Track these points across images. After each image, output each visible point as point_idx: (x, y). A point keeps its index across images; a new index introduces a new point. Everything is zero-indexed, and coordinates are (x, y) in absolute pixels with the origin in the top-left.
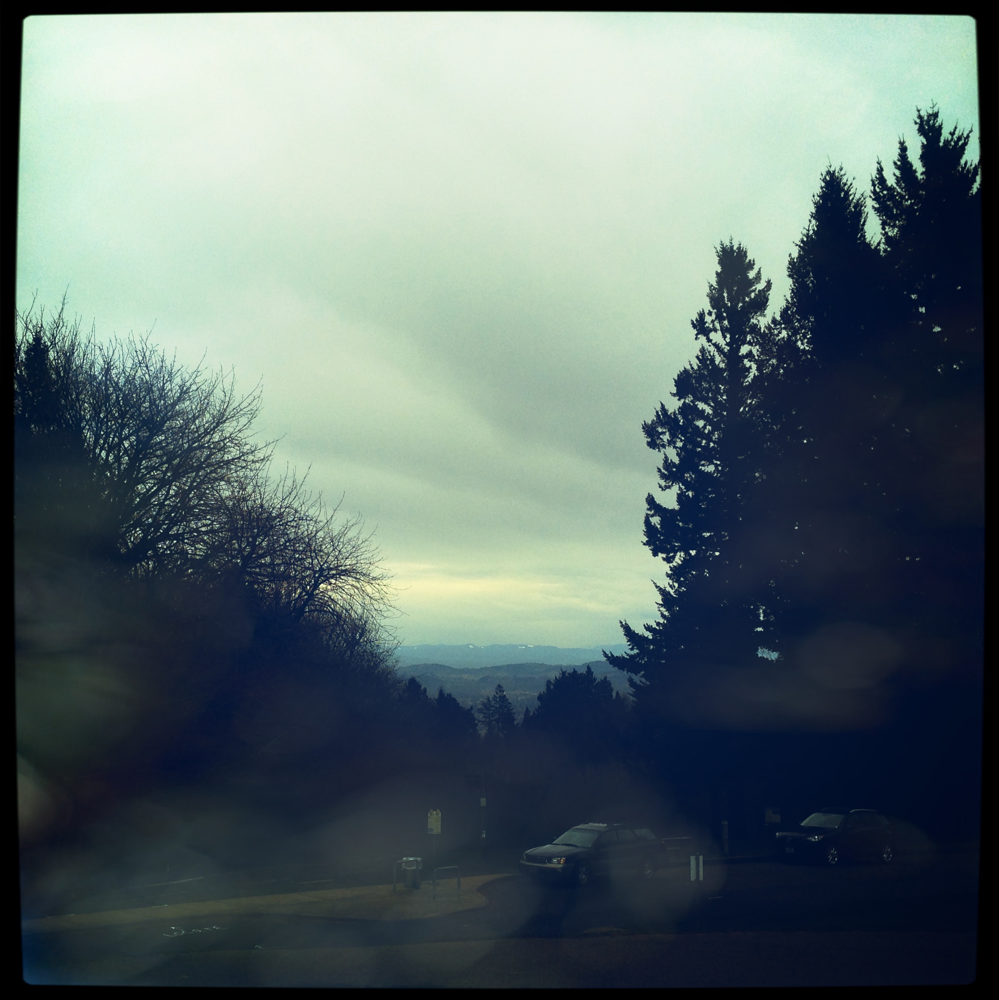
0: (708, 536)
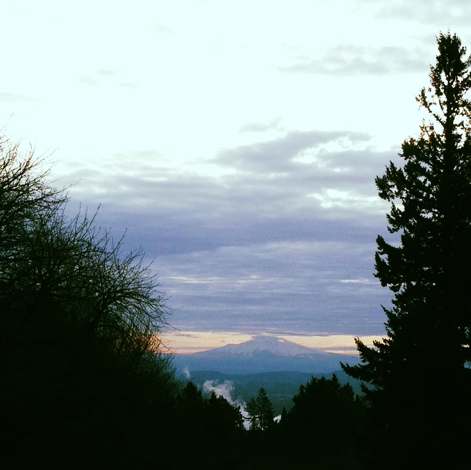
0: (427, 270)
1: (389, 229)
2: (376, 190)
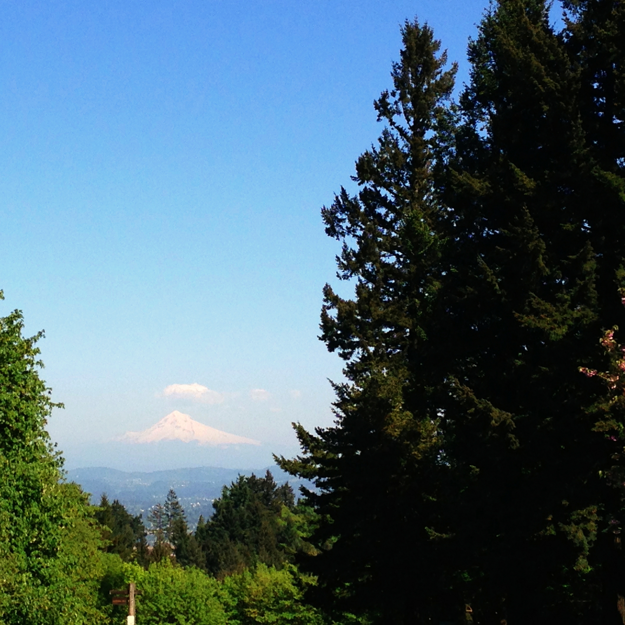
0: (388, 332)
1: (338, 276)
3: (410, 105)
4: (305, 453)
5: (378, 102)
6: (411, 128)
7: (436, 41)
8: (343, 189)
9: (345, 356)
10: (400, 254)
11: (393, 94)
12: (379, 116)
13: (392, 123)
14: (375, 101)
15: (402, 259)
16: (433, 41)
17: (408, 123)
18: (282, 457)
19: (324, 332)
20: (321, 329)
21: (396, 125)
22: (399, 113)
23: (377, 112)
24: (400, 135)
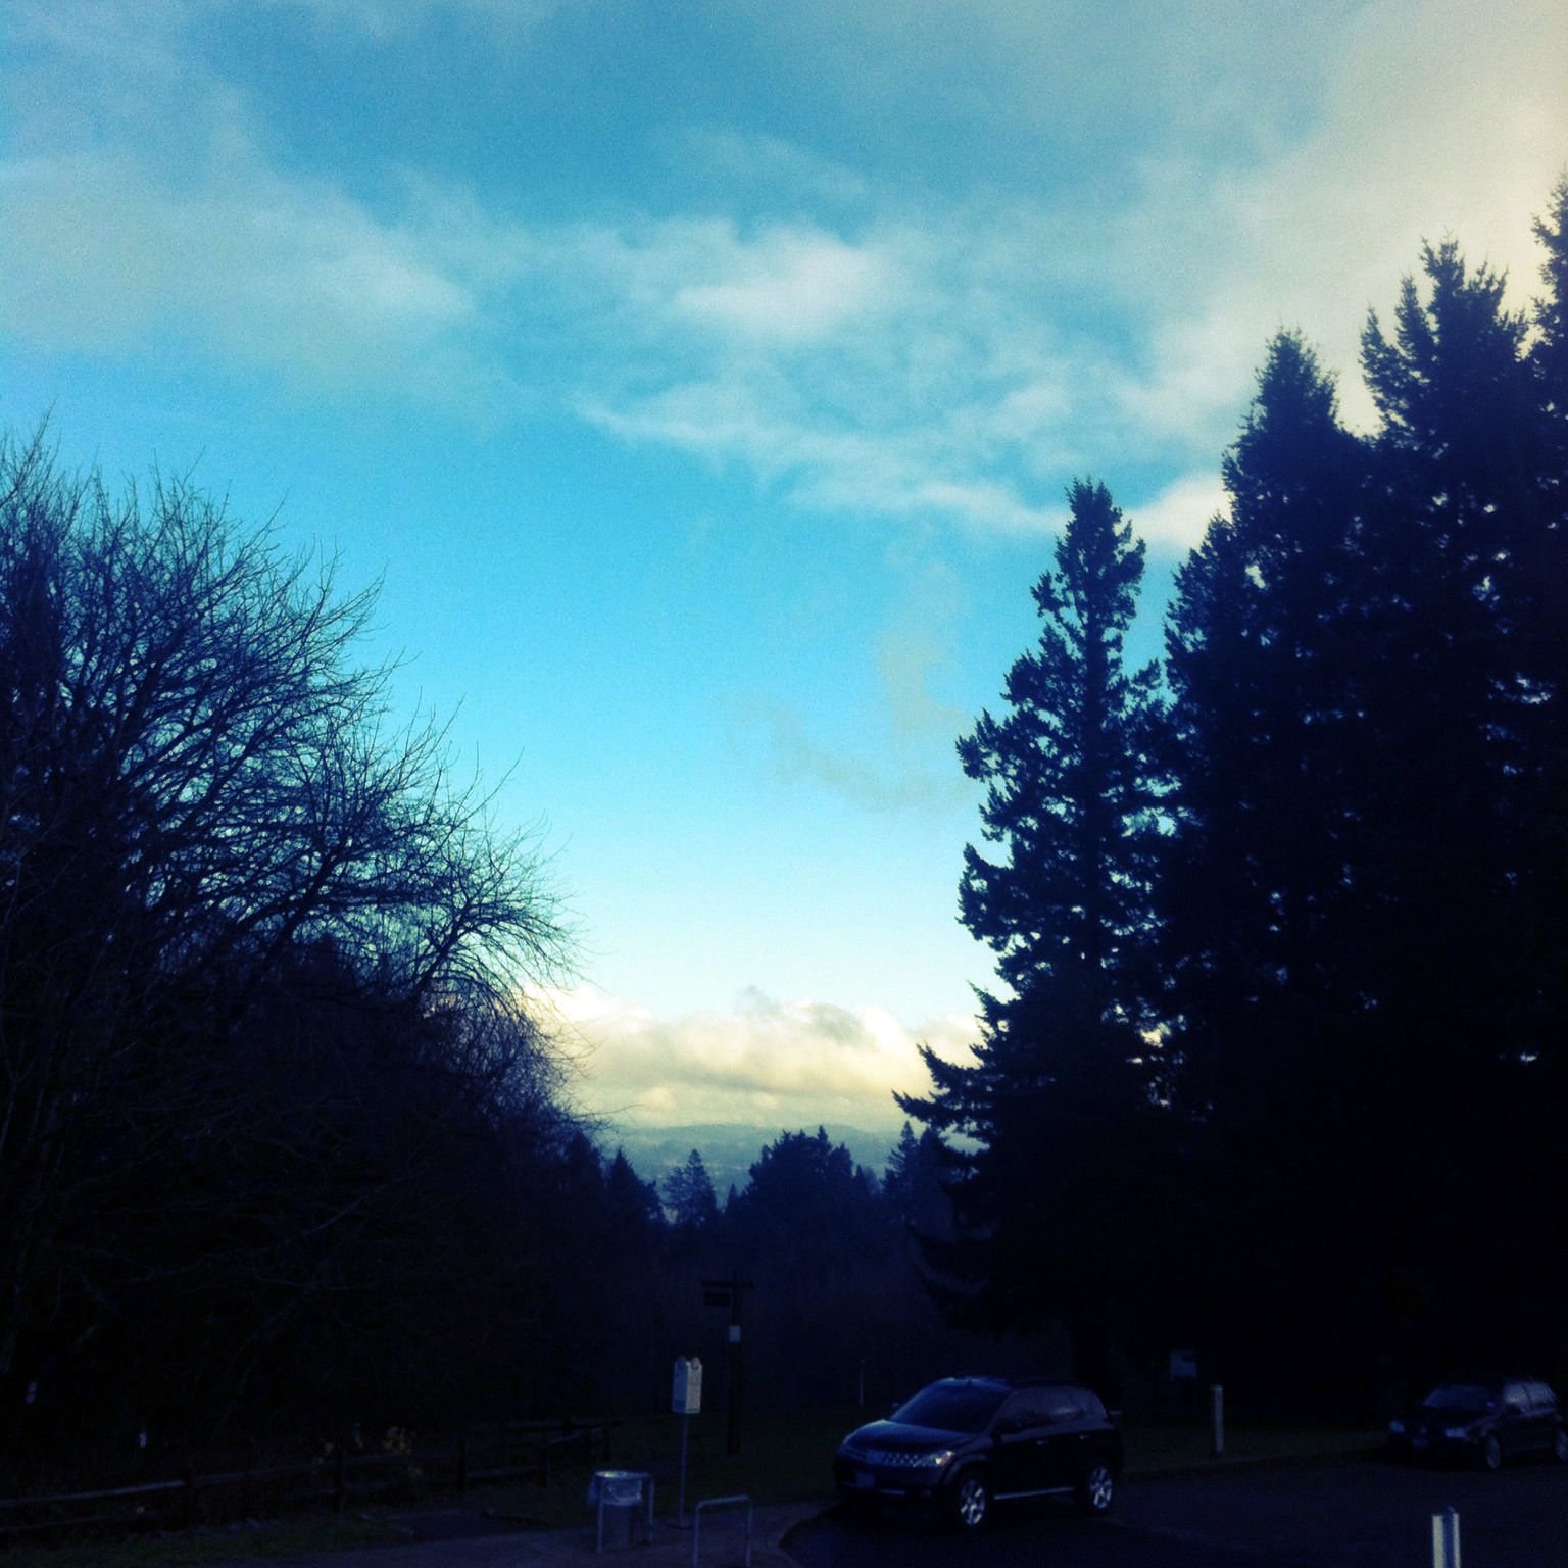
1: (985, 834)
2: (957, 763)
3: (1082, 595)
4: (940, 1087)
5: (1037, 590)
6: (1084, 626)
7: (1115, 510)
8: (985, 712)
9: (998, 946)
10: (1071, 801)
11: (1059, 579)
12: (1040, 609)
13: (1059, 619)
14: (1032, 588)
15: (1073, 809)
16: (1111, 509)
17: (1081, 619)
18: (906, 1094)
19: (964, 911)
20: (960, 908)
21: (1065, 621)
22: (1067, 604)
23: (1037, 604)
24: (1070, 636)
